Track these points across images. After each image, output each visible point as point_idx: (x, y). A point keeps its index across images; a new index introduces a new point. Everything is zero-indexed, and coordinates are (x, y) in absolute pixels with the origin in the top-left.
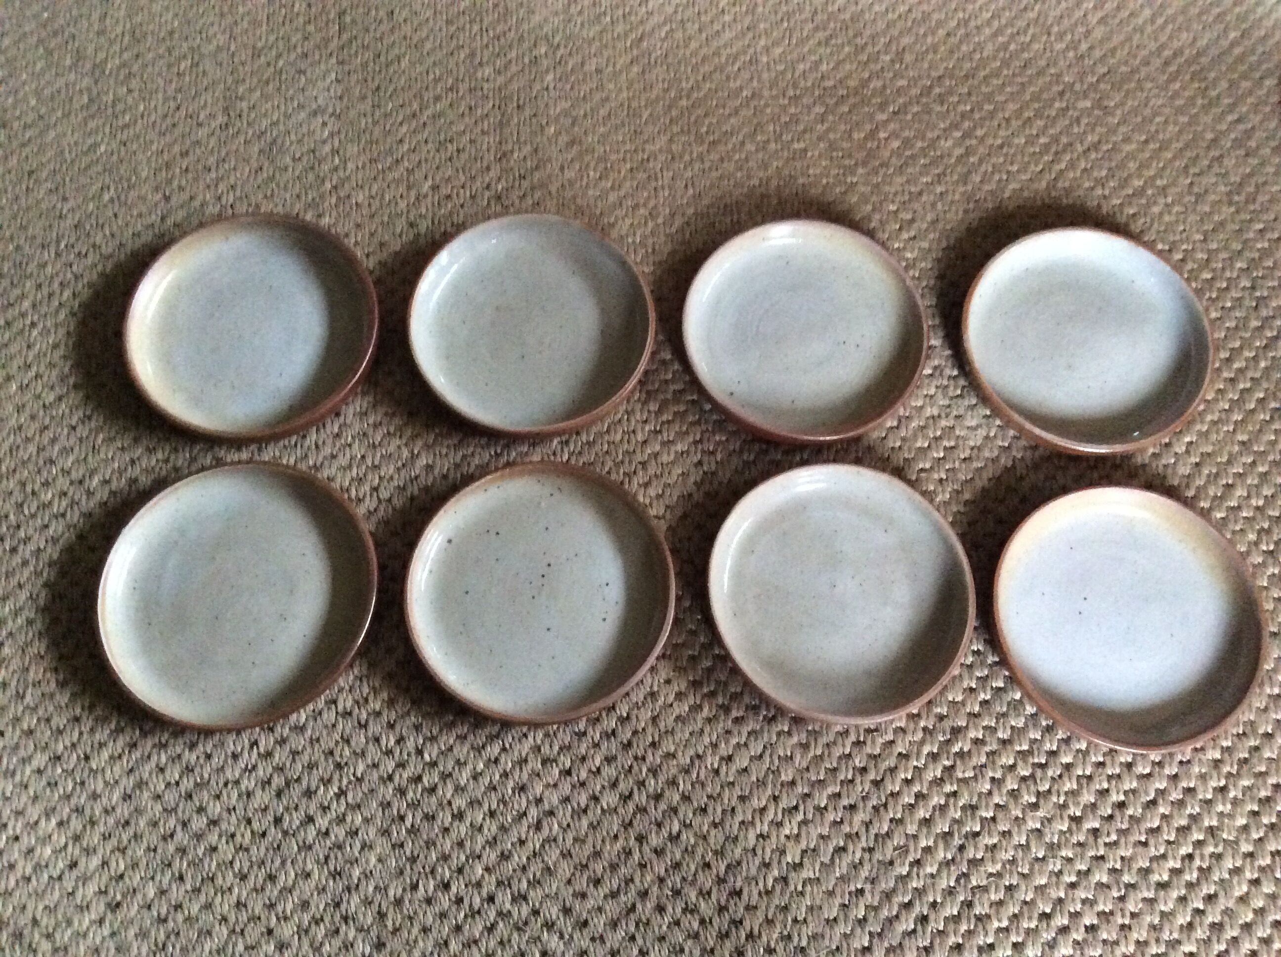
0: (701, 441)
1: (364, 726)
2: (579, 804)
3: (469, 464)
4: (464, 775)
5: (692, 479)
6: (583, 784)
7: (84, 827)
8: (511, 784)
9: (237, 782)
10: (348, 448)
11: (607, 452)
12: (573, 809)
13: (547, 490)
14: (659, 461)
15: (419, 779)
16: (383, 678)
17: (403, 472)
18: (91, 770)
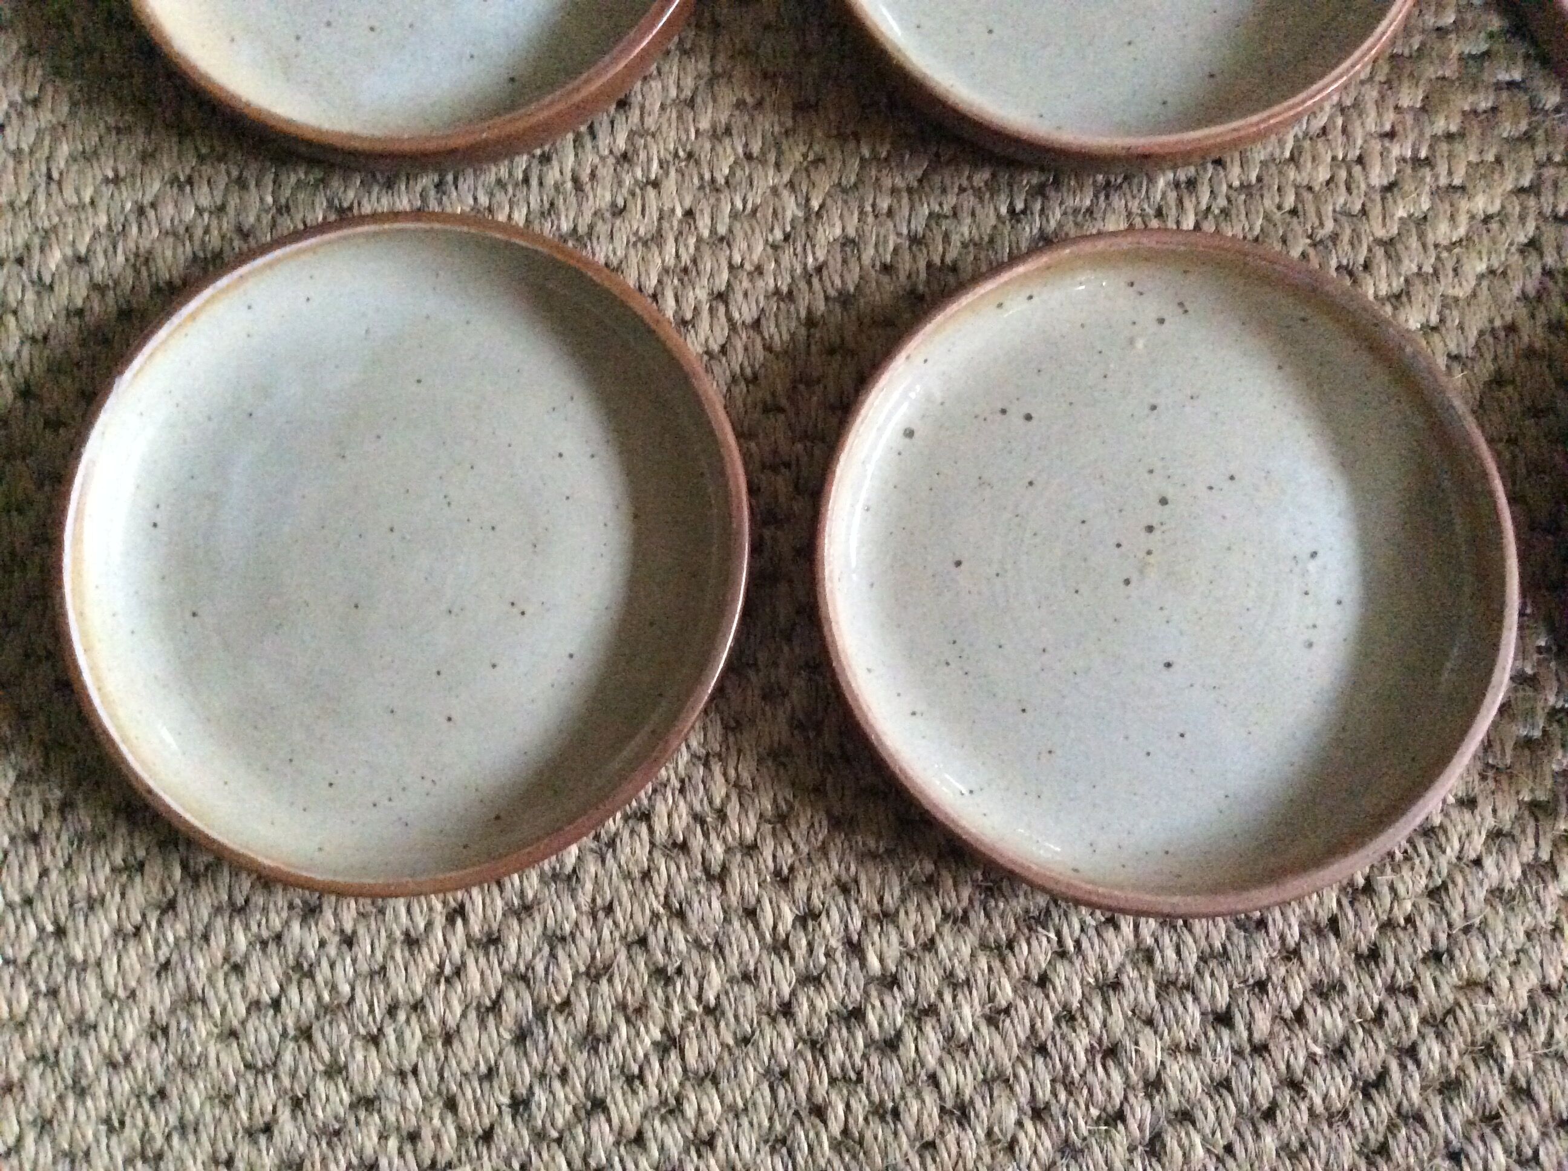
0: (1534, 189)
1: (719, 877)
2: (1253, 1097)
3: (946, 237)
4: (966, 1011)
5: (1516, 291)
6: (1261, 1049)
7: (61, 1098)
8: (1082, 1041)
9: (418, 1007)
10: (651, 193)
11: (1294, 212)
12: (1240, 1112)
13: (1151, 309)
14: (1430, 239)
15: (857, 1015)
16: (760, 761)
17: (786, 258)
18: (71, 962)
